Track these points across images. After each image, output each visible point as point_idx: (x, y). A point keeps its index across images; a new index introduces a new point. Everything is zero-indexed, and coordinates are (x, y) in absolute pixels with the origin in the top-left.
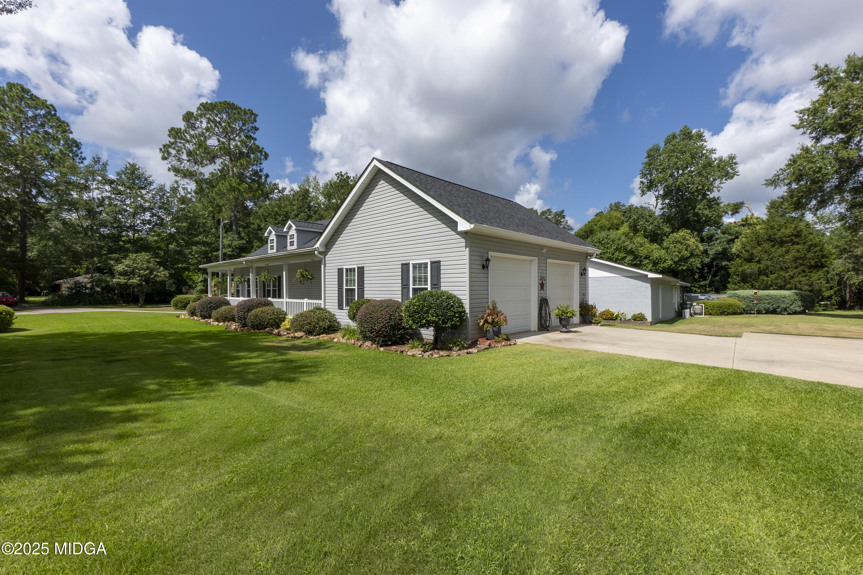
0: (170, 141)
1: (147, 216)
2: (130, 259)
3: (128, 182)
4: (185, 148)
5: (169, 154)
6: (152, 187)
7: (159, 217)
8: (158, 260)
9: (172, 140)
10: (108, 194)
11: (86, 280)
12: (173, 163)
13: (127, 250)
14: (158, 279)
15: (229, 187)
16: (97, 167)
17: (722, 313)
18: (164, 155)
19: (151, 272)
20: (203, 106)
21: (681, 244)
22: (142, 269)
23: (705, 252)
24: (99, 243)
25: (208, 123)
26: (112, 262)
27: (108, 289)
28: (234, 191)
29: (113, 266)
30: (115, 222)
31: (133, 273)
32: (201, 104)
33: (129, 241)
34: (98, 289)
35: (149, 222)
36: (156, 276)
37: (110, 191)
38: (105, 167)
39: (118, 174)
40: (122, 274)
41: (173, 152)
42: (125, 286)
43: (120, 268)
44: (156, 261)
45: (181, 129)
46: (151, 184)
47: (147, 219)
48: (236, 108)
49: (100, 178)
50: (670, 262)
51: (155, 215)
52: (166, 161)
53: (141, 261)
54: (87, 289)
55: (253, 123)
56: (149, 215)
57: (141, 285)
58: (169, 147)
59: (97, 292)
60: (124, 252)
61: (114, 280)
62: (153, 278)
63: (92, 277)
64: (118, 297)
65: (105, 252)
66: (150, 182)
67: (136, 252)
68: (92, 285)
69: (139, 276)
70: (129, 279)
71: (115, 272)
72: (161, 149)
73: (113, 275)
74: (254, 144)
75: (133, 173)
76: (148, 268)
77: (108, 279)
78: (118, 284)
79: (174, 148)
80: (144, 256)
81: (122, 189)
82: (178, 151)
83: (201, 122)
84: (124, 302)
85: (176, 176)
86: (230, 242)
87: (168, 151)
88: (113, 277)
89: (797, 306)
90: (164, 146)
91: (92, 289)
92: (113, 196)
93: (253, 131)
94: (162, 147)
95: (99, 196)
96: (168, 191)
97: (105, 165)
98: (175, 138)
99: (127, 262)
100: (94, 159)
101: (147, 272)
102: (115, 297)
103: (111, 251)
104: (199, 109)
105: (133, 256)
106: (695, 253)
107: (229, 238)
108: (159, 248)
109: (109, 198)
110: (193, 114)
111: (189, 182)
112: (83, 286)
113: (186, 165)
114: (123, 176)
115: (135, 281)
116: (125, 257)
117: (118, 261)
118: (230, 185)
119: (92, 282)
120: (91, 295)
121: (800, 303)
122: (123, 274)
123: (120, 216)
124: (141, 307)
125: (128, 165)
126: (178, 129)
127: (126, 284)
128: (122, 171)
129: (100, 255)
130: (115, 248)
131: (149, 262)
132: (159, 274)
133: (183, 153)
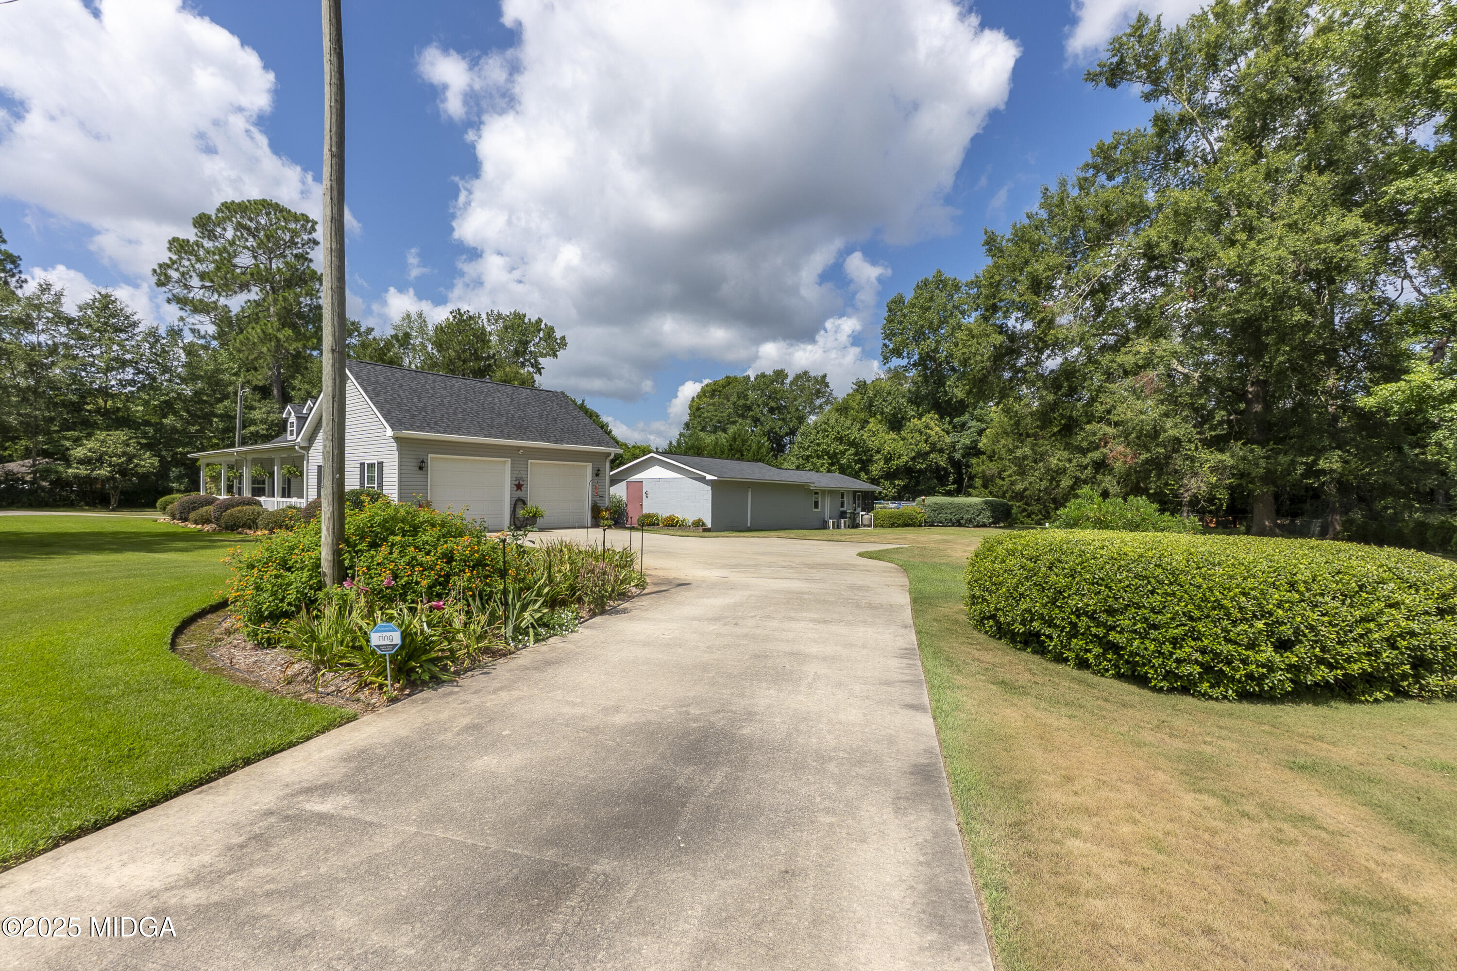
0: (170, 259)
1: (129, 373)
2: (97, 440)
3: (98, 321)
4: (195, 271)
5: (168, 278)
6: (137, 330)
7: (148, 374)
8: (144, 441)
9: (175, 257)
10: (64, 340)
11: (24, 469)
12: (175, 291)
13: (95, 426)
14: (140, 470)
15: (262, 335)
16: (45, 298)
17: (892, 525)
18: (159, 280)
19: (130, 460)
20: (226, 208)
21: (921, 433)
22: (116, 455)
23: (953, 445)
24: (47, 414)
25: (236, 229)
26: (68, 444)
27: (61, 483)
28: (270, 340)
29: (68, 449)
30: (74, 383)
31: (100, 460)
32: (222, 204)
33: (98, 411)
34: (44, 484)
35: (132, 383)
36: (137, 465)
37: (66, 335)
38: (59, 299)
39: (81, 308)
40: (81, 462)
41: (175, 275)
42: (88, 480)
43: (79, 452)
44: (139, 443)
45: (188, 241)
46: (135, 325)
47: (127, 378)
48: (281, 211)
49: (50, 315)
50: (905, 458)
51: (142, 372)
52: (164, 289)
53: (114, 443)
54: (25, 482)
55: (310, 233)
56: (132, 371)
57: (113, 478)
58: (169, 266)
59: (43, 489)
60: (88, 426)
61: (70, 471)
62: (132, 469)
63: (34, 465)
64: (77, 495)
65: (56, 428)
66: (135, 322)
67: (108, 428)
68: (35, 478)
69: (110, 465)
70: (93, 470)
71: (72, 458)
72: (154, 271)
73: (68, 464)
74: (308, 267)
75: (106, 307)
76: (124, 454)
77: (61, 469)
78: (76, 476)
79: (177, 270)
80: (121, 435)
81: (87, 332)
82: (183, 274)
83: (225, 229)
84: (87, 504)
85: (182, 309)
86: (265, 416)
87: (166, 275)
88: (69, 466)
89: (986, 517)
90: (160, 266)
91: (32, 483)
92: (72, 342)
93: (312, 245)
94: (156, 267)
95: (50, 342)
96: (164, 335)
97: (59, 296)
98: (178, 252)
99: (90, 444)
100: (41, 286)
101: (123, 459)
102: (73, 496)
103: (66, 426)
104: (219, 210)
105: (101, 435)
106: (939, 447)
107: (263, 410)
108: (147, 423)
109: (66, 346)
110: (209, 217)
111: (202, 319)
112: (19, 479)
113: (197, 294)
114: (89, 312)
115: (103, 472)
116: (89, 436)
117: (77, 441)
118: (264, 332)
119: (34, 473)
120: (31, 492)
121: (988, 514)
122: (85, 461)
123: (83, 374)
124: (113, 510)
125: (98, 296)
126: (183, 241)
127: (88, 477)
128: (87, 304)
129: (48, 433)
130: (73, 422)
131: (128, 445)
132: (143, 463)
133: (191, 277)
